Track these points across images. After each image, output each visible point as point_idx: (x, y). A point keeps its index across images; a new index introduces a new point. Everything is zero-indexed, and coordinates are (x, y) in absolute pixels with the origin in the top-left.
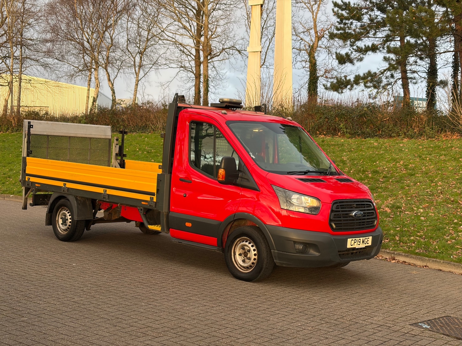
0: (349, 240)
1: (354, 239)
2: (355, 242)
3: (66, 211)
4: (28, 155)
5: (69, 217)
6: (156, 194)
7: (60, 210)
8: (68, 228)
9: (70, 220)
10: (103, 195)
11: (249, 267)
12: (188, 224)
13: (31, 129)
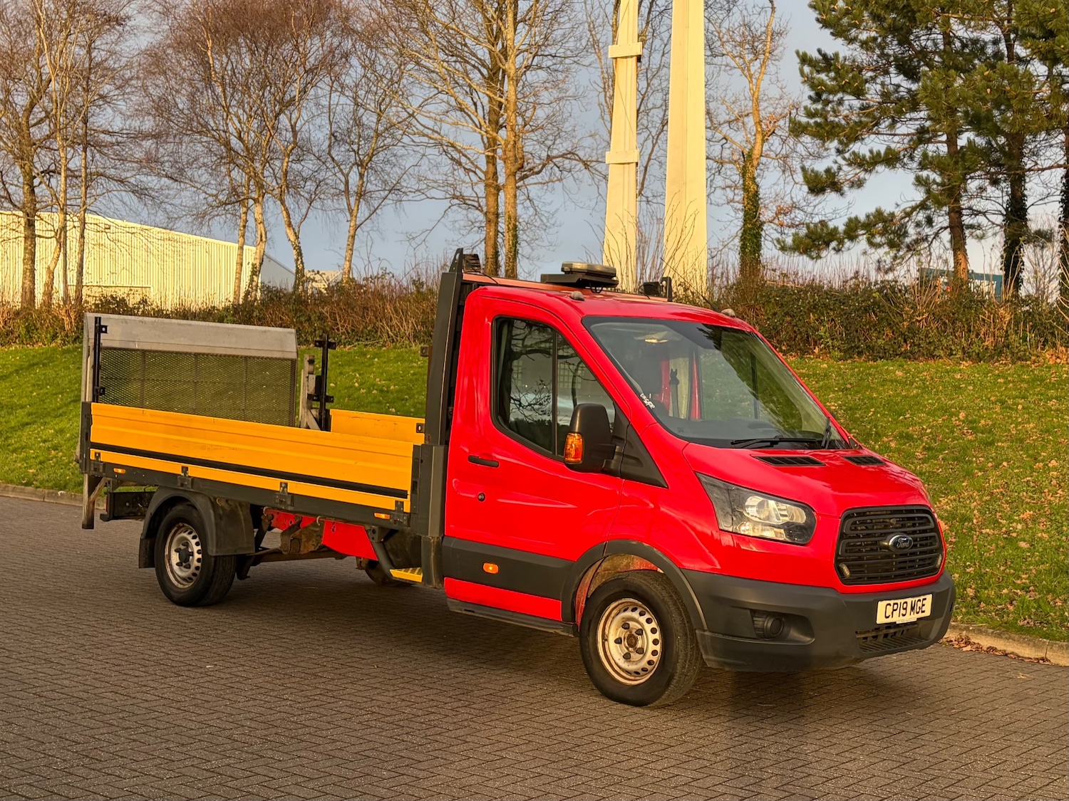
0: (882, 605)
1: (892, 602)
2: (894, 610)
3: (190, 533)
4: (95, 399)
5: (196, 548)
6: (409, 493)
7: (173, 531)
8: (194, 574)
9: (197, 556)
10: (281, 496)
11: (640, 671)
12: (491, 568)
13: (102, 334)
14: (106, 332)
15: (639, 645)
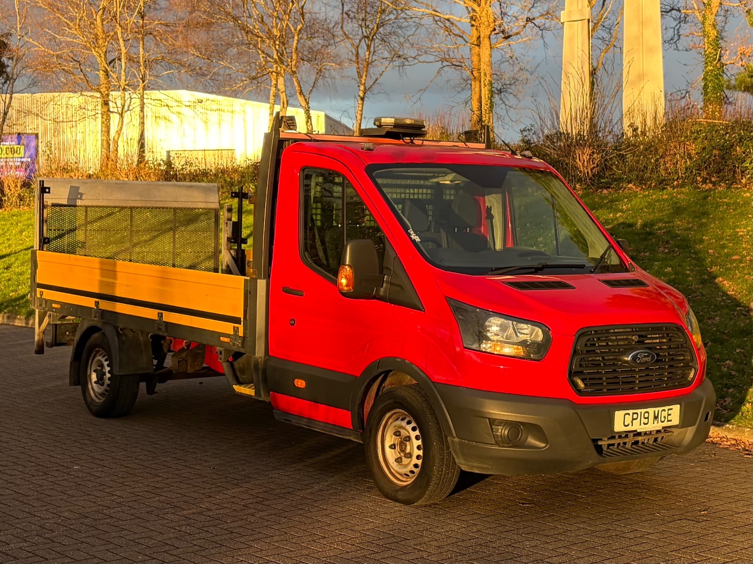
0: (619, 415)
1: (631, 412)
2: (633, 419)
3: (103, 357)
4: (41, 248)
5: (108, 369)
6: (242, 320)
7: (93, 355)
8: (106, 391)
9: (108, 375)
10: (158, 324)
11: (409, 473)
12: (300, 383)
13: (45, 194)
14: (49, 192)
15: (408, 451)
